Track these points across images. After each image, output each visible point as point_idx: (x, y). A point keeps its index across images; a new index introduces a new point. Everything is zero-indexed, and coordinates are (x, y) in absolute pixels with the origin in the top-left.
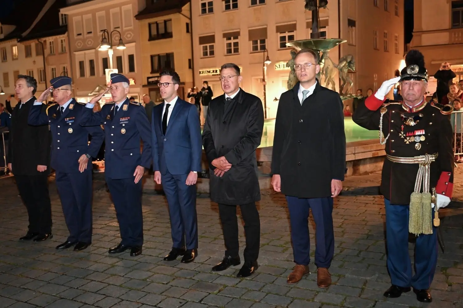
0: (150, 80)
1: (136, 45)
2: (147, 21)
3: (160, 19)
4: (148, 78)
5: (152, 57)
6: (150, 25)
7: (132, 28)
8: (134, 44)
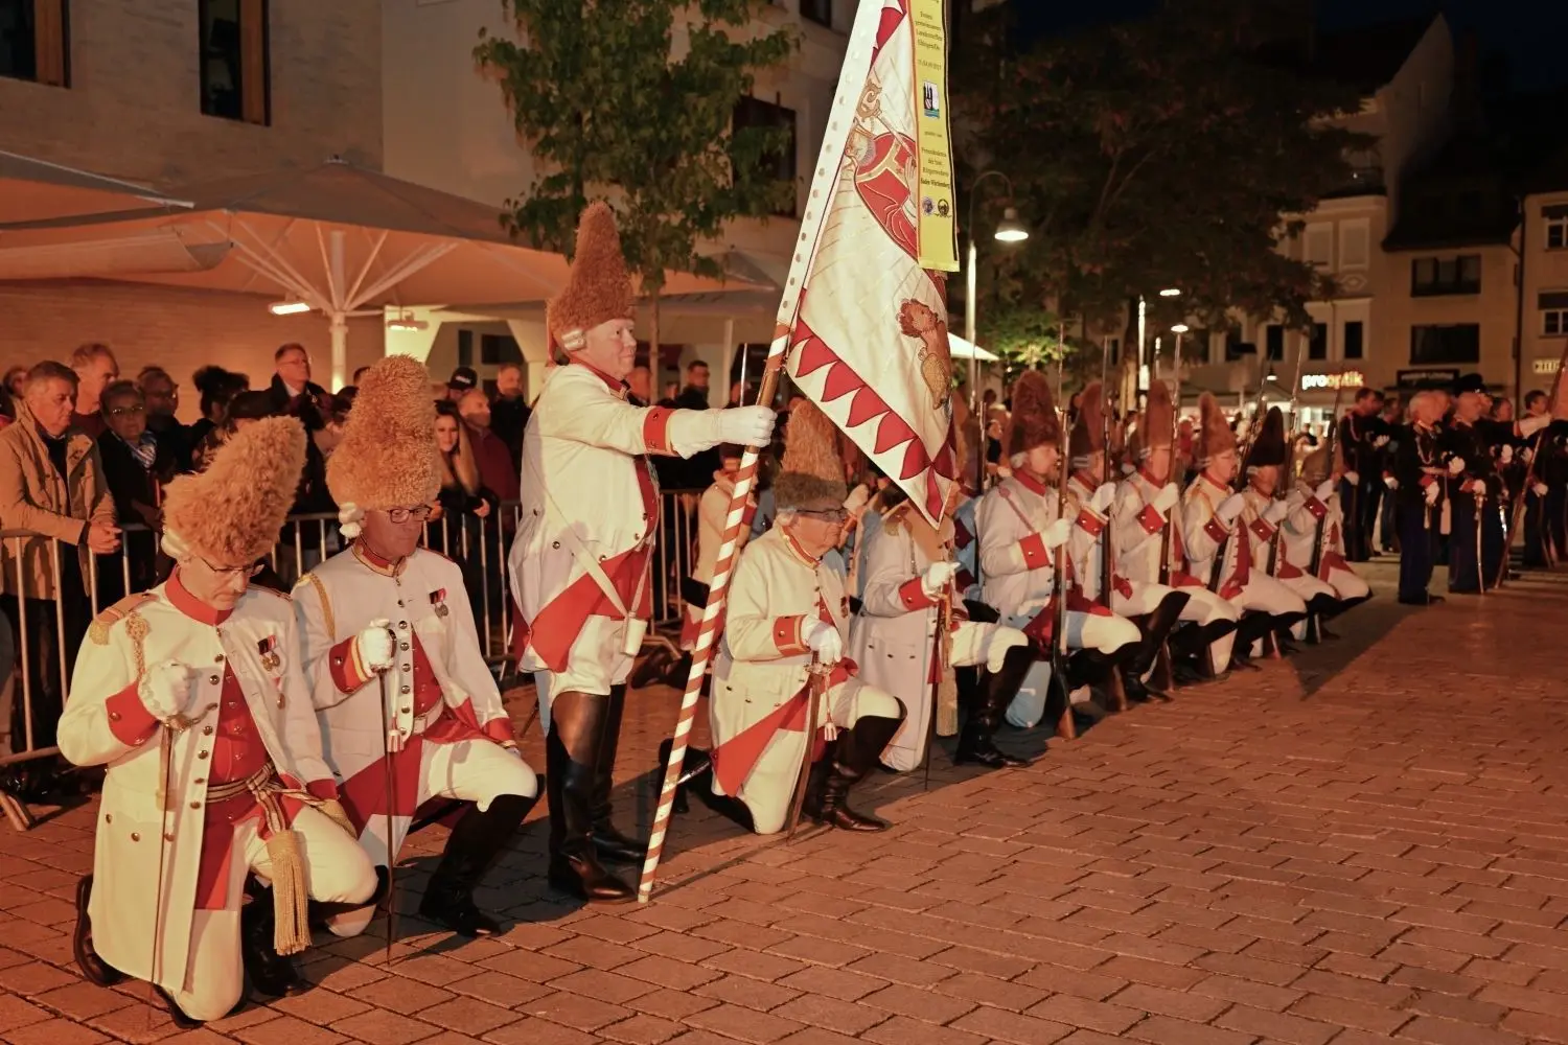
0: (1404, 377)
1: (1371, 304)
2: (1409, 256)
3: (1447, 255)
4: (1400, 373)
5: (1414, 329)
6: (1415, 263)
7: (1365, 266)
8: (1367, 301)
